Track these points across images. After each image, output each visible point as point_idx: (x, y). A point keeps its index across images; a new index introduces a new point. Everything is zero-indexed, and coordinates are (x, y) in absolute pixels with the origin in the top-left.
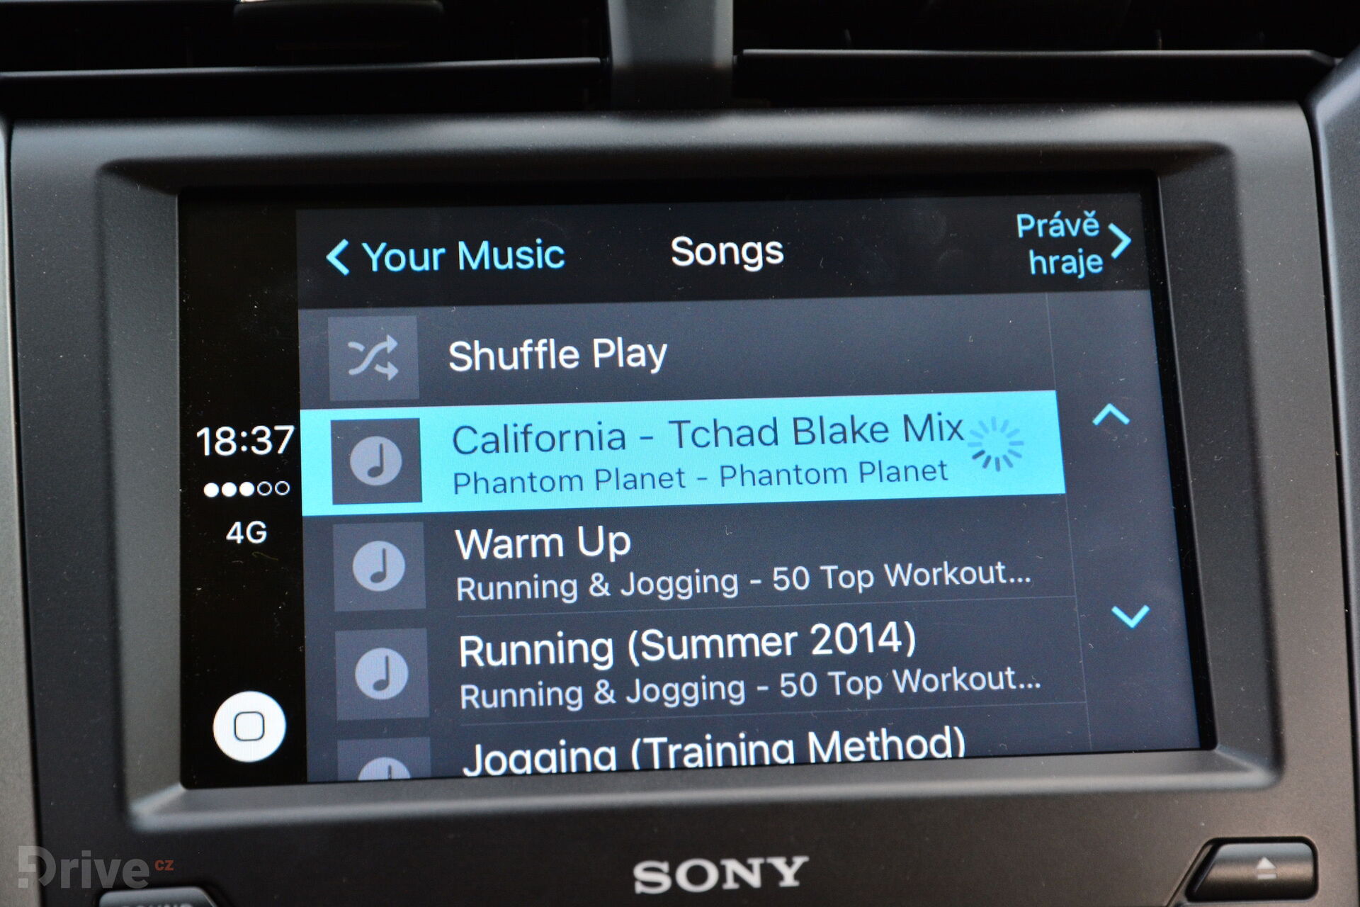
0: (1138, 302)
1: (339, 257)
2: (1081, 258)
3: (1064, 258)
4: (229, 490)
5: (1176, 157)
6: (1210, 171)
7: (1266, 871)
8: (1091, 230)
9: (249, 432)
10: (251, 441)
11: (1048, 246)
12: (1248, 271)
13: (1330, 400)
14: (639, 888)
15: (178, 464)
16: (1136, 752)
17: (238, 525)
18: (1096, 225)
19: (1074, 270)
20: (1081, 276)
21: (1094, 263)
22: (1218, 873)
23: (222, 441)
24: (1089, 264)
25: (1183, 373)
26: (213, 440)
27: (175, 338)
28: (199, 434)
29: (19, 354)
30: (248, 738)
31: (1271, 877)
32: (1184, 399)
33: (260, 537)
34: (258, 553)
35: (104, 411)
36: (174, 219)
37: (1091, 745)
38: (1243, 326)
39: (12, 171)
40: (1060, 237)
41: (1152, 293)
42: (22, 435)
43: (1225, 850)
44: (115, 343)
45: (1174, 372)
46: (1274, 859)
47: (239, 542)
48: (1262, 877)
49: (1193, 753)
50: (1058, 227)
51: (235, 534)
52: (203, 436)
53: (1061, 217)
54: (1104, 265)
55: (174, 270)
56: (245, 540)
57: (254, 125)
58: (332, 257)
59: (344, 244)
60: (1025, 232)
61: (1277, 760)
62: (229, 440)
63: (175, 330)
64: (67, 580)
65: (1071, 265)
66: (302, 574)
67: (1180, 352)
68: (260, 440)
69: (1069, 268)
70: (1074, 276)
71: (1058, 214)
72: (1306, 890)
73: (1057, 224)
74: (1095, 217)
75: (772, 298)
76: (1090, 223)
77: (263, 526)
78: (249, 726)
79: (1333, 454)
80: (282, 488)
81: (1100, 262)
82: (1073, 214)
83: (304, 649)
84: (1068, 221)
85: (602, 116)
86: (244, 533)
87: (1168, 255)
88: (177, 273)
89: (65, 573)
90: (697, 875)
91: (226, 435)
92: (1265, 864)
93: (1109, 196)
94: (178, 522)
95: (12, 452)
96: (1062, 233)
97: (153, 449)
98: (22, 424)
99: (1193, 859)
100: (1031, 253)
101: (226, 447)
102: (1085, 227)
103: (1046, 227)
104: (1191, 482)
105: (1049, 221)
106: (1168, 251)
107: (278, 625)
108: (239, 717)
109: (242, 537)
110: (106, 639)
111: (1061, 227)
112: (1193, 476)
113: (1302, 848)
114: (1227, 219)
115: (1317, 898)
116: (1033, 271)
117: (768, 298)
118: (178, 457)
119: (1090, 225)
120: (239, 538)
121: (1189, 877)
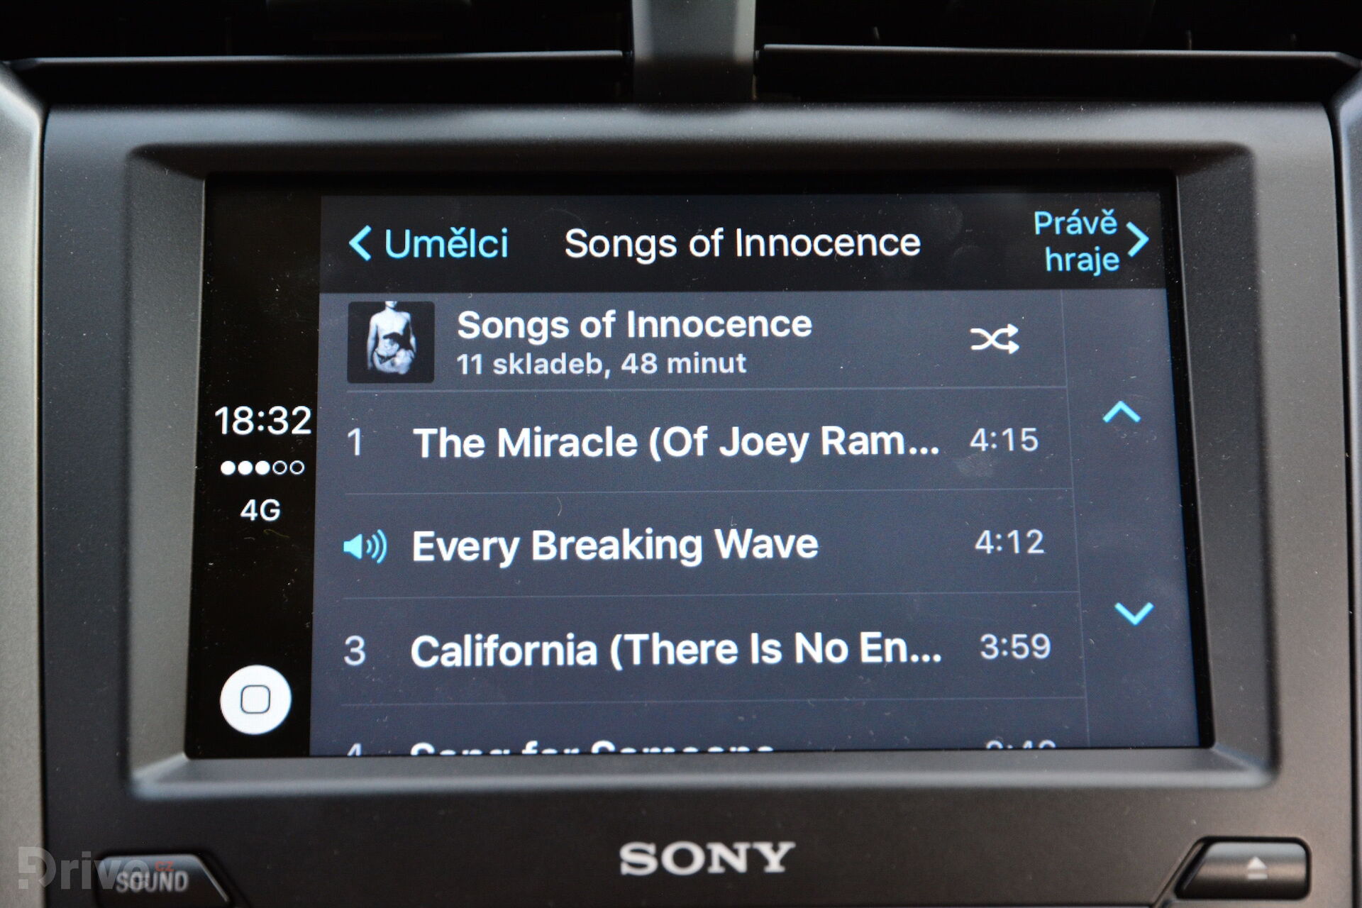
0: (1152, 301)
1: (362, 243)
2: (1098, 256)
3: (1081, 256)
4: (245, 468)
5: (1195, 157)
6: (1229, 171)
7: (1255, 871)
8: (1109, 229)
9: (266, 412)
10: (268, 420)
11: (1064, 243)
12: (1263, 271)
13: (1342, 402)
14: (625, 869)
15: (195, 442)
16: (1133, 748)
17: (252, 503)
18: (1114, 224)
19: (1090, 267)
20: (1097, 273)
21: (1111, 261)
22: (1207, 871)
23: (240, 420)
24: (1105, 262)
25: (1194, 371)
26: (231, 419)
27: (197, 318)
28: (218, 413)
29: (44, 331)
30: (253, 711)
31: (1261, 876)
32: (1195, 398)
33: (273, 515)
34: (270, 530)
35: (123, 389)
36: (201, 203)
37: (1089, 740)
38: (1256, 326)
39: (45, 153)
40: (1077, 235)
41: (1168, 291)
42: (44, 410)
43: (1217, 849)
44: (138, 322)
45: (1186, 370)
46: (1266, 859)
47: (253, 519)
48: (1252, 877)
49: (1189, 751)
50: (1076, 225)
51: (249, 511)
52: (221, 416)
53: (1079, 215)
54: (1120, 264)
55: (198, 253)
56: (259, 518)
57: (282, 112)
58: (355, 243)
59: (367, 230)
60: (1042, 229)
61: (1273, 761)
62: (247, 420)
63: (197, 310)
64: (81, 552)
65: (1087, 263)
66: (312, 552)
67: (1192, 351)
68: (276, 420)
69: (1085, 265)
70: (1090, 273)
71: (1076, 211)
72: (1299, 890)
73: (1074, 222)
74: (1113, 215)
75: (785, 290)
76: (1108, 222)
77: (277, 504)
78: (255, 700)
79: (1343, 455)
80: (297, 468)
81: (1117, 260)
82: (1091, 212)
83: (311, 625)
84: (1085, 219)
85: (623, 109)
86: (258, 510)
87: (1184, 255)
88: (202, 255)
89: (79, 545)
90: (683, 858)
91: (243, 414)
92: (1256, 864)
93: (1127, 195)
94: (192, 499)
95: (33, 426)
96: (1079, 231)
97: (170, 427)
98: (44, 400)
99: (1183, 857)
100: (1048, 250)
101: (243, 426)
102: (1103, 225)
103: (1063, 225)
104: (1198, 480)
105: (1067, 218)
106: (1184, 250)
107: (287, 601)
108: (246, 691)
109: (256, 515)
110: (115, 610)
111: (1079, 225)
112: (1201, 475)
113: (1296, 850)
114: (1244, 219)
115: (1309, 900)
116: (1049, 268)
117: (781, 290)
118: (195, 435)
119: (1108, 223)
120: (253, 516)
121: (1179, 874)
